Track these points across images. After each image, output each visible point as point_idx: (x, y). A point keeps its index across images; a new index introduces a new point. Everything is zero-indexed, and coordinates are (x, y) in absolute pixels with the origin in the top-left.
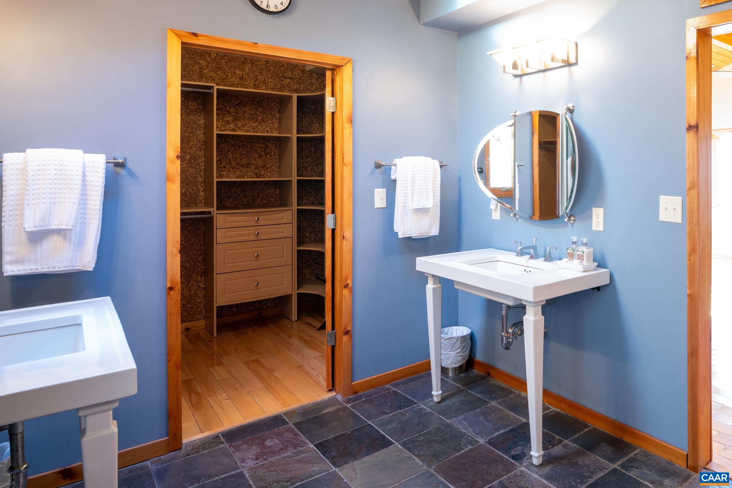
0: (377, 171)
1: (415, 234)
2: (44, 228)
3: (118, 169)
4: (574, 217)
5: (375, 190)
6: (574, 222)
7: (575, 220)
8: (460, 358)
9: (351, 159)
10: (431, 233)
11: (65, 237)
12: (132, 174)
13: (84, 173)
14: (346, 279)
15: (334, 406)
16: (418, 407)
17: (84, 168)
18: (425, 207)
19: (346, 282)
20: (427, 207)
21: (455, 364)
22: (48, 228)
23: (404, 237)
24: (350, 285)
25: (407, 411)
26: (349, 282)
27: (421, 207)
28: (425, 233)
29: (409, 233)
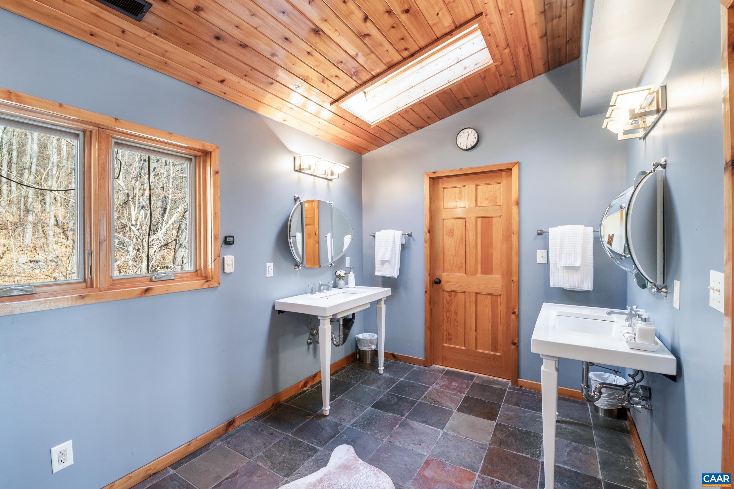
0: (539, 237)
1: (566, 286)
2: (383, 259)
3: (410, 237)
4: (667, 289)
5: (538, 250)
6: (667, 294)
7: (666, 292)
8: (606, 403)
9: (518, 229)
10: (582, 288)
11: (390, 264)
12: (414, 239)
13: (394, 238)
14: (514, 309)
15: (501, 386)
16: (540, 415)
17: (394, 236)
18: (573, 266)
19: (513, 310)
20: (574, 266)
21: (601, 405)
22: (385, 259)
23: (555, 287)
24: (517, 313)
25: (530, 412)
26: (516, 310)
27: (569, 266)
28: (575, 287)
29: (559, 285)
